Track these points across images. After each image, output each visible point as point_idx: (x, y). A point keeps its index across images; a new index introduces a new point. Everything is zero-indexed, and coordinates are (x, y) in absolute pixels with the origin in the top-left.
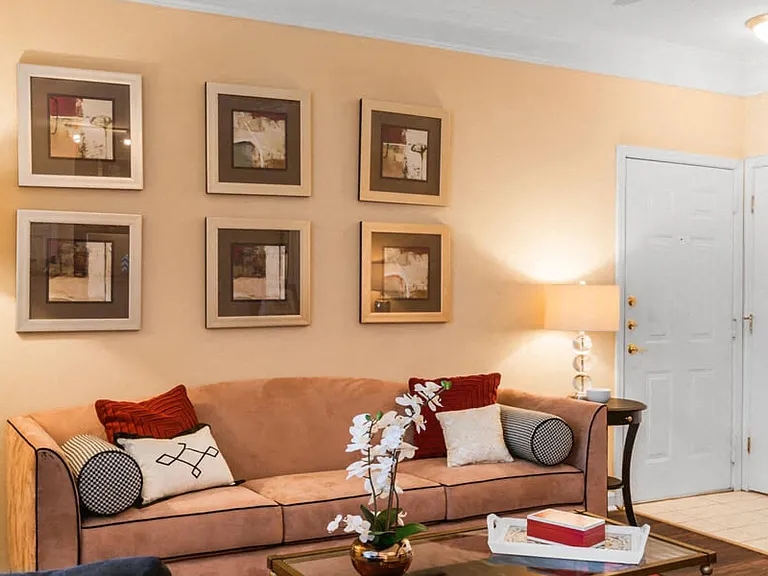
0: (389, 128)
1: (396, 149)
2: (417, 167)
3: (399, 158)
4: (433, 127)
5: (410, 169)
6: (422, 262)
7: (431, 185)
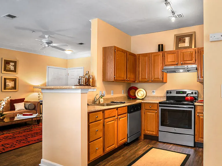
0: (7, 62)
1: (8, 66)
2: (12, 68)
3: (9, 67)
4: (15, 62)
5: (11, 69)
6: (13, 83)
7: (15, 71)
